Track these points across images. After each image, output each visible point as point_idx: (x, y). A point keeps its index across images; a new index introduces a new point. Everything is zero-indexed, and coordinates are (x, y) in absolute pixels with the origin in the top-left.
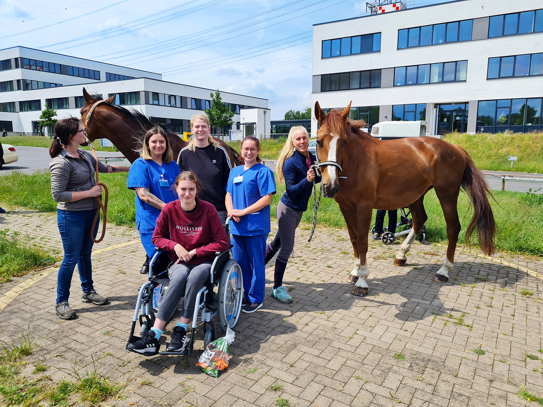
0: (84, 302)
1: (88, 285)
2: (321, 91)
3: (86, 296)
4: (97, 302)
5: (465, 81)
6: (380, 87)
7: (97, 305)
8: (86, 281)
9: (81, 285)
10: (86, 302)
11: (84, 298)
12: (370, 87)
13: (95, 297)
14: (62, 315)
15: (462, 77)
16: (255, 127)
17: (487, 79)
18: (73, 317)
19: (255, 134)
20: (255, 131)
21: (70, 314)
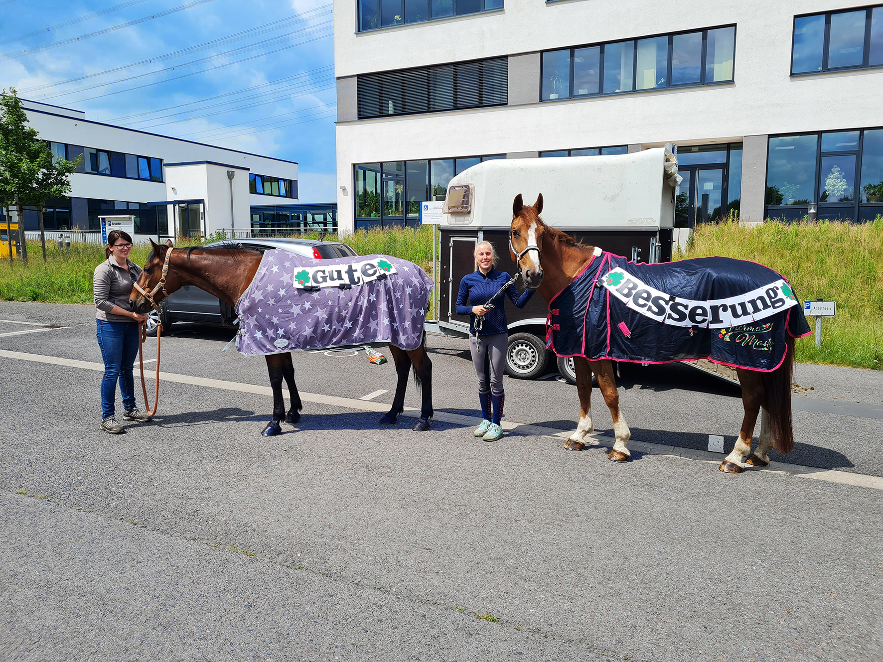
0: (126, 420)
1: (130, 402)
2: (359, 118)
3: (129, 413)
4: (141, 419)
5: (731, 82)
6: (506, 104)
7: (140, 422)
8: (128, 397)
9: (123, 402)
10: (128, 420)
11: (125, 416)
12: (480, 105)
13: (138, 414)
14: (110, 429)
15: (720, 71)
16: (202, 210)
17: (792, 75)
18: (122, 431)
19: (202, 229)
20: (202, 221)
21: (119, 429)
